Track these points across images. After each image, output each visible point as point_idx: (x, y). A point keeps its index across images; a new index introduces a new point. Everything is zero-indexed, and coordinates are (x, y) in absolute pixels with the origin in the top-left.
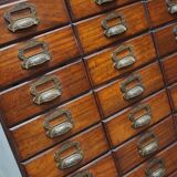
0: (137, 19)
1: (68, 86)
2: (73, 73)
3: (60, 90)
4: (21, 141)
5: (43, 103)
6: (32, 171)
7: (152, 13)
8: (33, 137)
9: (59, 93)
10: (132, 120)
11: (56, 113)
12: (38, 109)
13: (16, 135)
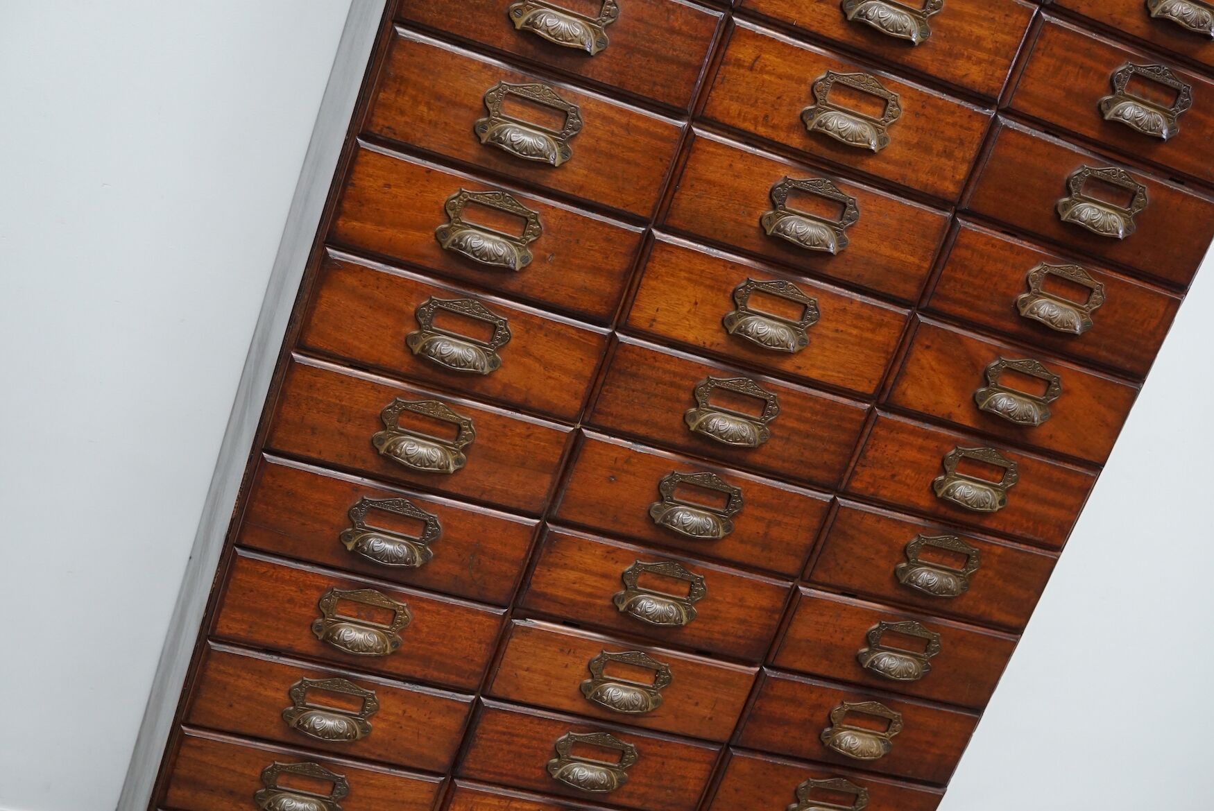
0: (977, 43)
1: (630, 50)
2: (672, 31)
3: (601, 42)
4: (402, 80)
5: (529, 34)
6: (368, 182)
7: (1042, 65)
8: (439, 97)
9: (591, 47)
10: (735, 300)
11: (541, 89)
12: (507, 41)
13: (398, 55)
